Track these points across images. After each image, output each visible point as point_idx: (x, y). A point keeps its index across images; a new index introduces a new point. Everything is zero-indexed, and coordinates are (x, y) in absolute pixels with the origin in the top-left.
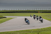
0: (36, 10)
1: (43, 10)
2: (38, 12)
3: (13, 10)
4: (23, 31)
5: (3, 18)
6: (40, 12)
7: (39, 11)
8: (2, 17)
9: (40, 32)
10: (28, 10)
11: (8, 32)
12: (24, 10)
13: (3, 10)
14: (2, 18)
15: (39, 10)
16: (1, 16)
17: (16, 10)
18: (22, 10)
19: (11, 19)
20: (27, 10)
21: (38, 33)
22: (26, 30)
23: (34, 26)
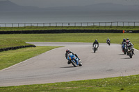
0: (117, 27)
1: (134, 27)
2: (121, 32)
3: (55, 25)
4: (80, 82)
5: (26, 47)
6: (128, 32)
7: (124, 29)
8: (24, 45)
9: (127, 84)
10: (93, 27)
11: (39, 85)
12: (83, 25)
13: (26, 25)
14: (23, 47)
15: (123, 27)
16: (21, 42)
17: (61, 25)
18: (77, 25)
19: (49, 49)
20: (92, 25)
21: (122, 89)
22: (90, 81)
23: (110, 70)
